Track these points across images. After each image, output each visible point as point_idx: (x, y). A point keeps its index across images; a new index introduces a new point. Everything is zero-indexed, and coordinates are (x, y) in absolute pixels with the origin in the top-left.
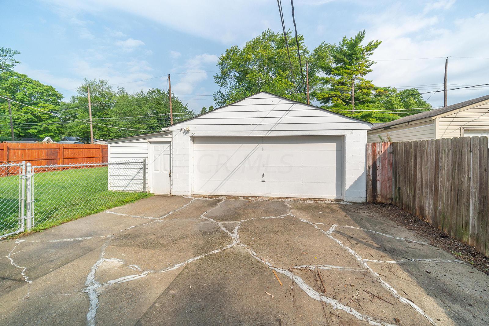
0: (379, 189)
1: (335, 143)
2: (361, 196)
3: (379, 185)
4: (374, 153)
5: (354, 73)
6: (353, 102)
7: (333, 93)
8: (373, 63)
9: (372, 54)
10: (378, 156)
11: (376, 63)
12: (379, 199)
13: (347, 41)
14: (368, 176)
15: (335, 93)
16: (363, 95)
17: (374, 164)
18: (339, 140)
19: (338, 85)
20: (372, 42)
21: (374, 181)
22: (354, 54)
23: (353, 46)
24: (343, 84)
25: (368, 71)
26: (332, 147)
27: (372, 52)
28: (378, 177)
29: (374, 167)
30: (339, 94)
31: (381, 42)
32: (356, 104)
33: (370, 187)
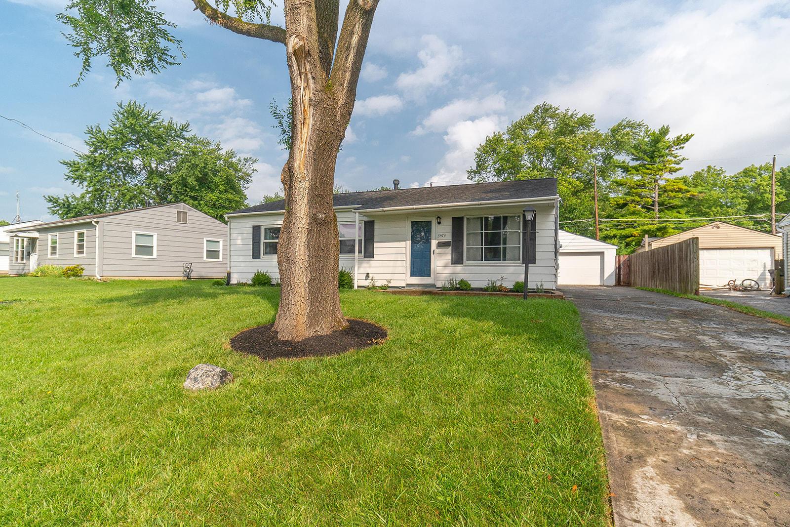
0: (622, 279)
1: (599, 256)
2: (613, 282)
3: (621, 276)
4: (619, 260)
5: (657, 173)
6: (657, 208)
7: (629, 198)
8: (684, 159)
9: (683, 148)
10: (621, 262)
11: (687, 159)
12: (622, 284)
13: (649, 133)
14: (616, 272)
15: (633, 198)
16: (669, 199)
17: (619, 266)
18: (601, 254)
19: (637, 188)
20: (681, 136)
21: (619, 275)
22: (656, 152)
23: (656, 140)
24: (643, 186)
25: (678, 170)
26: (598, 257)
27: (682, 146)
28: (621, 273)
29: (619, 268)
30: (637, 199)
31: (692, 135)
32: (660, 211)
33: (617, 278)
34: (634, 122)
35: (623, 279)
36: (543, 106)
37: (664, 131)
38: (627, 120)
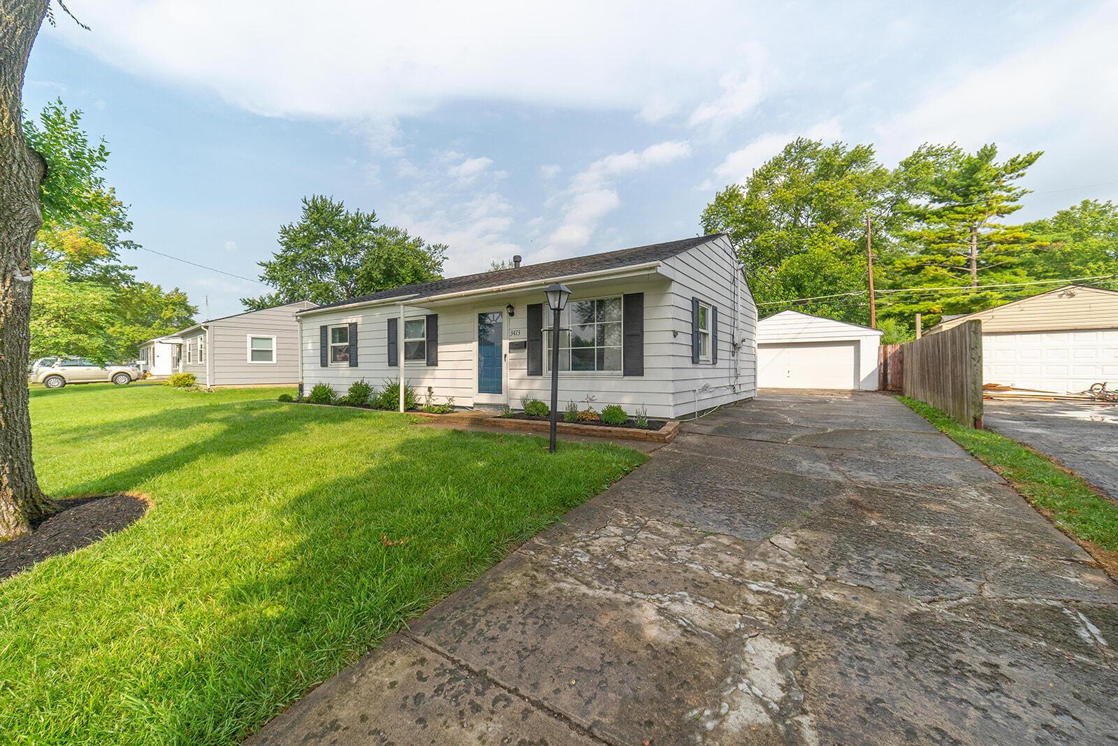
0: (889, 380)
1: (853, 347)
2: (875, 385)
3: (889, 377)
4: (885, 353)
5: (975, 218)
6: (974, 269)
7: (925, 258)
8: (1024, 192)
9: (1022, 175)
10: (889, 355)
11: (1031, 192)
12: (890, 387)
13: (962, 159)
14: (880, 370)
15: (933, 257)
16: (996, 256)
17: (885, 361)
18: (856, 343)
19: (940, 243)
20: (1018, 157)
21: (885, 374)
22: (972, 186)
23: (972, 169)
24: (951, 239)
25: (1013, 210)
26: (851, 349)
27: (1021, 172)
28: (889, 371)
29: (885, 364)
30: (940, 258)
31: (1039, 154)
32: (981, 273)
33: (881, 378)
34: (940, 147)
35: (892, 379)
36: (797, 144)
37: (987, 154)
38: (928, 145)
